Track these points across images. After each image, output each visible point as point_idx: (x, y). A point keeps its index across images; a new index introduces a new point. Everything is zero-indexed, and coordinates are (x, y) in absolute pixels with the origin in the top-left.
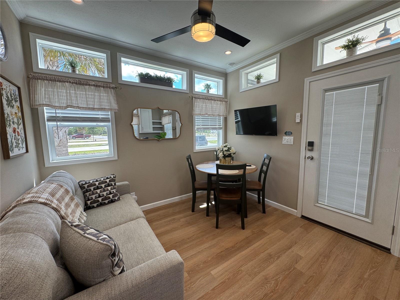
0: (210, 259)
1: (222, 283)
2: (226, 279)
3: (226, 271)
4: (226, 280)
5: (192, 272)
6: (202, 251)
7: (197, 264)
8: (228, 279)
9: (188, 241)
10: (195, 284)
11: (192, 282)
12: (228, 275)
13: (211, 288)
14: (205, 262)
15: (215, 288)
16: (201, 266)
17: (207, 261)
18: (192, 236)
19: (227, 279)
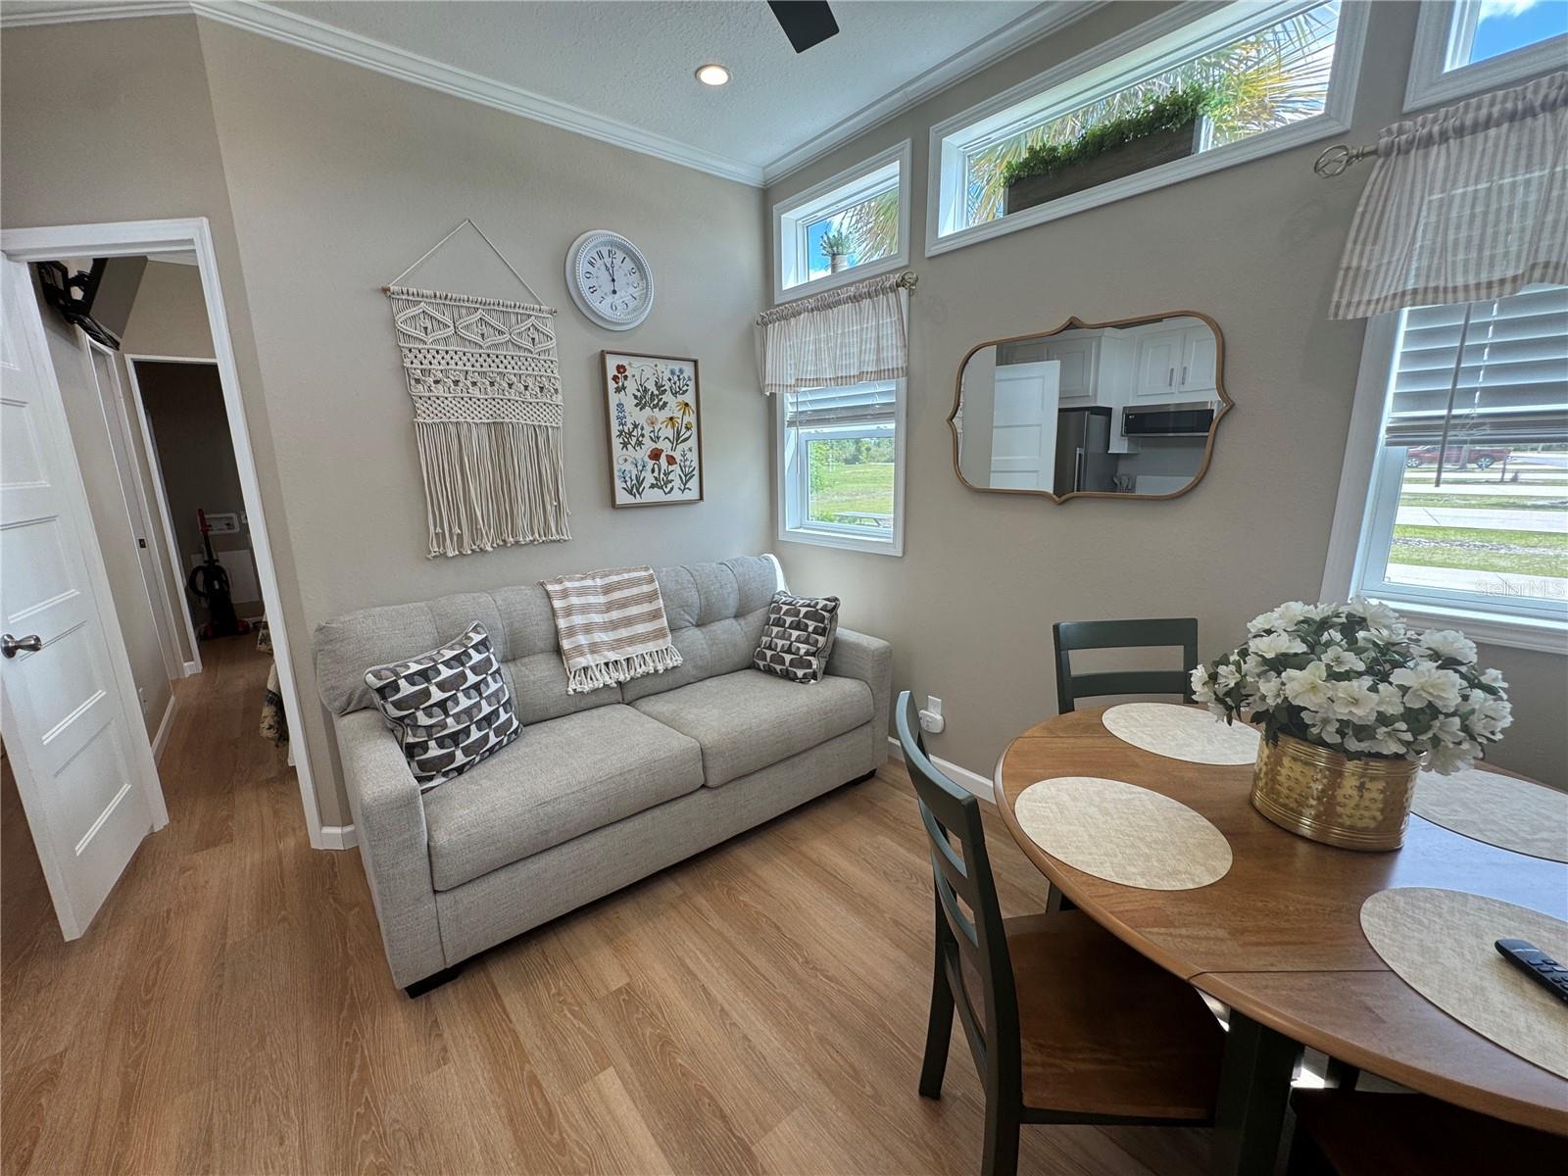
0: (679, 1061)
1: (551, 1113)
2: (561, 1134)
3: (601, 1138)
4: (556, 1135)
5: (624, 1000)
6: (733, 1024)
7: (656, 1012)
8: (561, 1147)
9: (793, 962)
10: (572, 1018)
11: (581, 1008)
12: (578, 1143)
13: (538, 1073)
14: (665, 1042)
15: (535, 1088)
16: (648, 1031)
17: (669, 1049)
18: (827, 977)
19: (563, 1139)
